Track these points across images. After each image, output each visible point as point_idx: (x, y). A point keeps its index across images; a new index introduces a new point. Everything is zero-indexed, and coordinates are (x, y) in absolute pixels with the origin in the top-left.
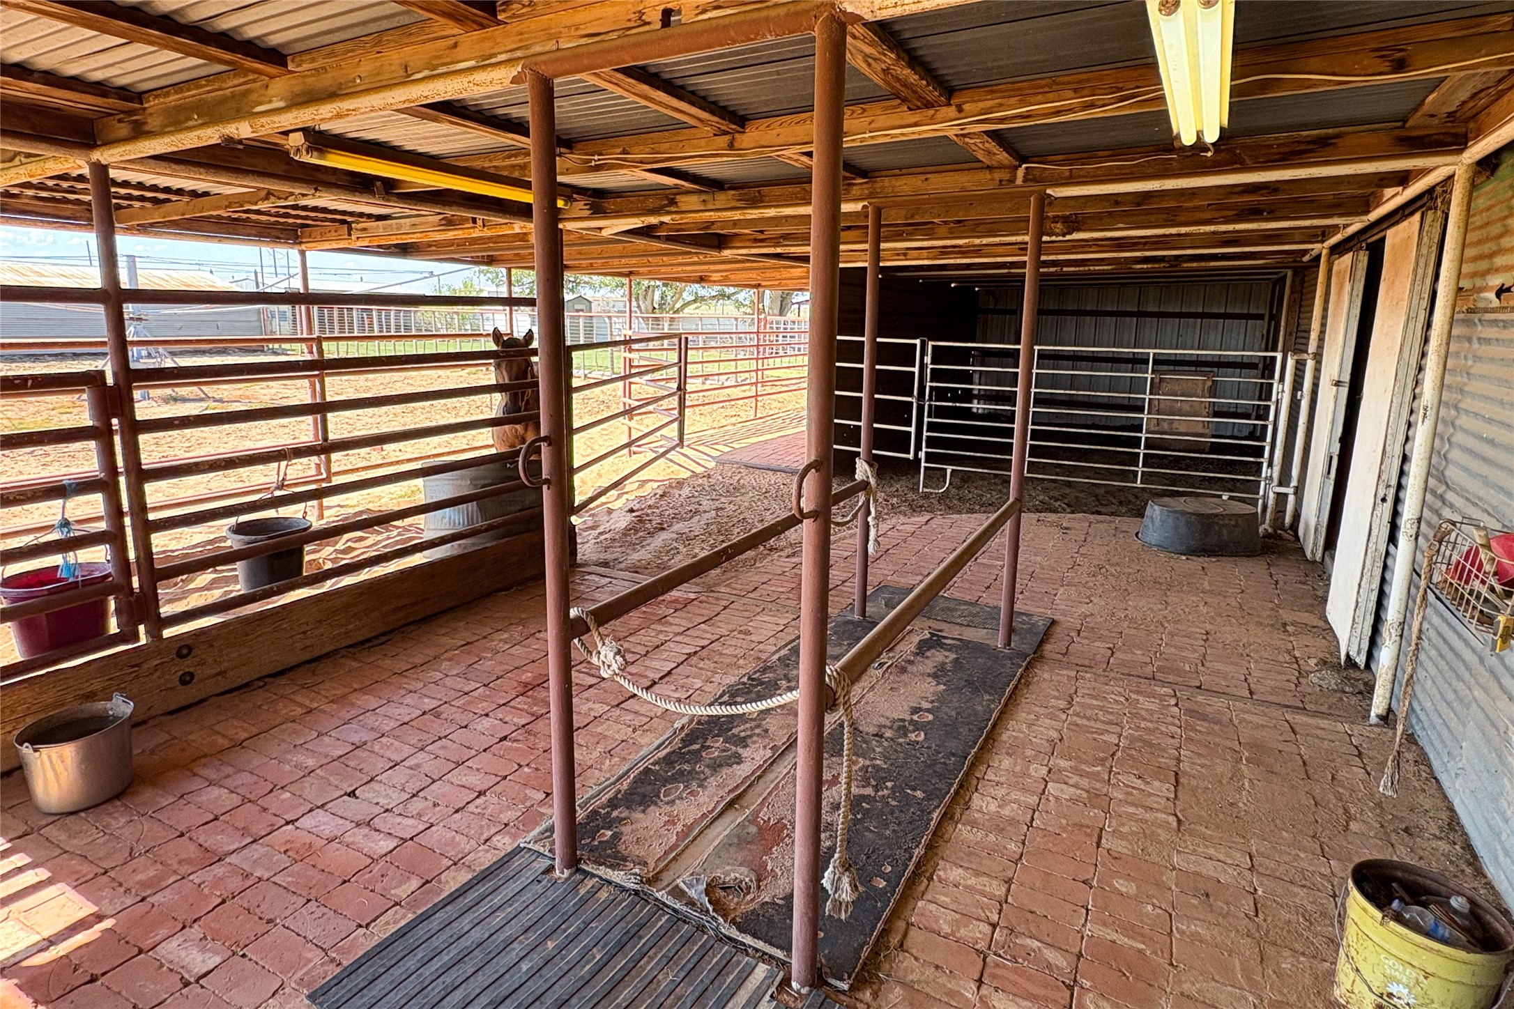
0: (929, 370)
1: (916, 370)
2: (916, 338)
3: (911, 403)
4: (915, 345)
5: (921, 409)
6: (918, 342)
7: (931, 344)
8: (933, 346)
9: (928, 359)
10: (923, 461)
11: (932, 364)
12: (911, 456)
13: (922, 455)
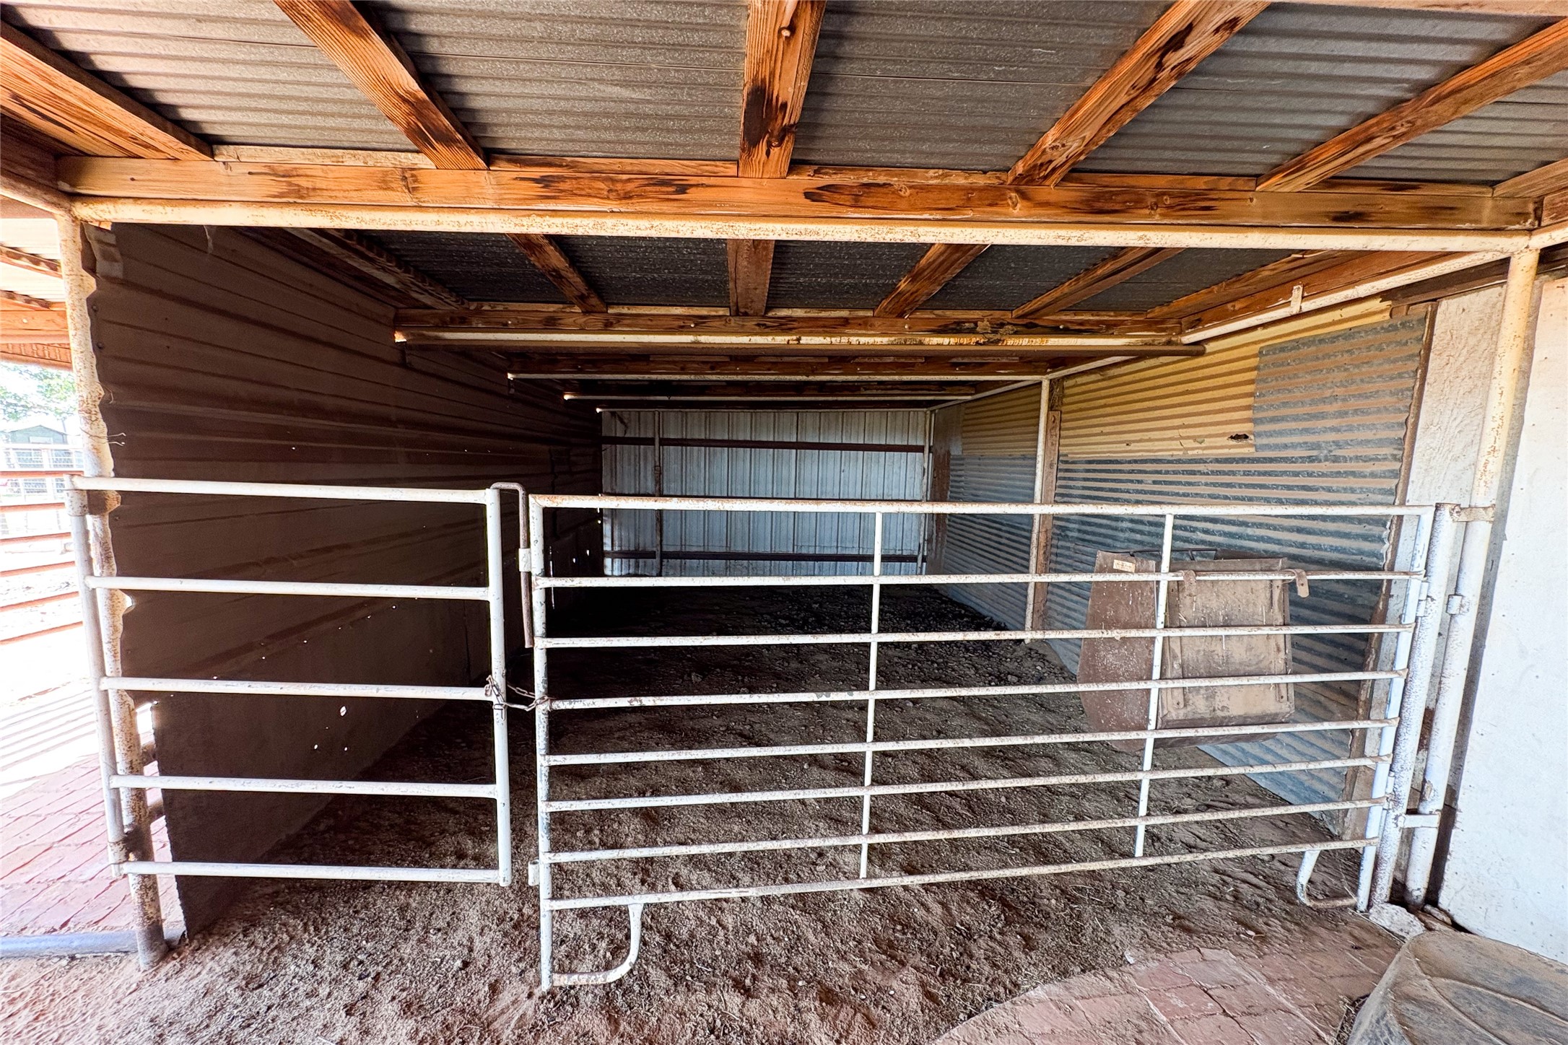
0: (538, 597)
1: (492, 594)
2: (480, 482)
3: (486, 707)
4: (481, 509)
5: (521, 726)
6: (488, 498)
7: (538, 503)
8: (548, 513)
9: (531, 559)
10: (545, 892)
11: (546, 573)
12: (502, 875)
13: (539, 875)
